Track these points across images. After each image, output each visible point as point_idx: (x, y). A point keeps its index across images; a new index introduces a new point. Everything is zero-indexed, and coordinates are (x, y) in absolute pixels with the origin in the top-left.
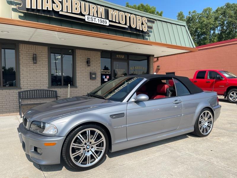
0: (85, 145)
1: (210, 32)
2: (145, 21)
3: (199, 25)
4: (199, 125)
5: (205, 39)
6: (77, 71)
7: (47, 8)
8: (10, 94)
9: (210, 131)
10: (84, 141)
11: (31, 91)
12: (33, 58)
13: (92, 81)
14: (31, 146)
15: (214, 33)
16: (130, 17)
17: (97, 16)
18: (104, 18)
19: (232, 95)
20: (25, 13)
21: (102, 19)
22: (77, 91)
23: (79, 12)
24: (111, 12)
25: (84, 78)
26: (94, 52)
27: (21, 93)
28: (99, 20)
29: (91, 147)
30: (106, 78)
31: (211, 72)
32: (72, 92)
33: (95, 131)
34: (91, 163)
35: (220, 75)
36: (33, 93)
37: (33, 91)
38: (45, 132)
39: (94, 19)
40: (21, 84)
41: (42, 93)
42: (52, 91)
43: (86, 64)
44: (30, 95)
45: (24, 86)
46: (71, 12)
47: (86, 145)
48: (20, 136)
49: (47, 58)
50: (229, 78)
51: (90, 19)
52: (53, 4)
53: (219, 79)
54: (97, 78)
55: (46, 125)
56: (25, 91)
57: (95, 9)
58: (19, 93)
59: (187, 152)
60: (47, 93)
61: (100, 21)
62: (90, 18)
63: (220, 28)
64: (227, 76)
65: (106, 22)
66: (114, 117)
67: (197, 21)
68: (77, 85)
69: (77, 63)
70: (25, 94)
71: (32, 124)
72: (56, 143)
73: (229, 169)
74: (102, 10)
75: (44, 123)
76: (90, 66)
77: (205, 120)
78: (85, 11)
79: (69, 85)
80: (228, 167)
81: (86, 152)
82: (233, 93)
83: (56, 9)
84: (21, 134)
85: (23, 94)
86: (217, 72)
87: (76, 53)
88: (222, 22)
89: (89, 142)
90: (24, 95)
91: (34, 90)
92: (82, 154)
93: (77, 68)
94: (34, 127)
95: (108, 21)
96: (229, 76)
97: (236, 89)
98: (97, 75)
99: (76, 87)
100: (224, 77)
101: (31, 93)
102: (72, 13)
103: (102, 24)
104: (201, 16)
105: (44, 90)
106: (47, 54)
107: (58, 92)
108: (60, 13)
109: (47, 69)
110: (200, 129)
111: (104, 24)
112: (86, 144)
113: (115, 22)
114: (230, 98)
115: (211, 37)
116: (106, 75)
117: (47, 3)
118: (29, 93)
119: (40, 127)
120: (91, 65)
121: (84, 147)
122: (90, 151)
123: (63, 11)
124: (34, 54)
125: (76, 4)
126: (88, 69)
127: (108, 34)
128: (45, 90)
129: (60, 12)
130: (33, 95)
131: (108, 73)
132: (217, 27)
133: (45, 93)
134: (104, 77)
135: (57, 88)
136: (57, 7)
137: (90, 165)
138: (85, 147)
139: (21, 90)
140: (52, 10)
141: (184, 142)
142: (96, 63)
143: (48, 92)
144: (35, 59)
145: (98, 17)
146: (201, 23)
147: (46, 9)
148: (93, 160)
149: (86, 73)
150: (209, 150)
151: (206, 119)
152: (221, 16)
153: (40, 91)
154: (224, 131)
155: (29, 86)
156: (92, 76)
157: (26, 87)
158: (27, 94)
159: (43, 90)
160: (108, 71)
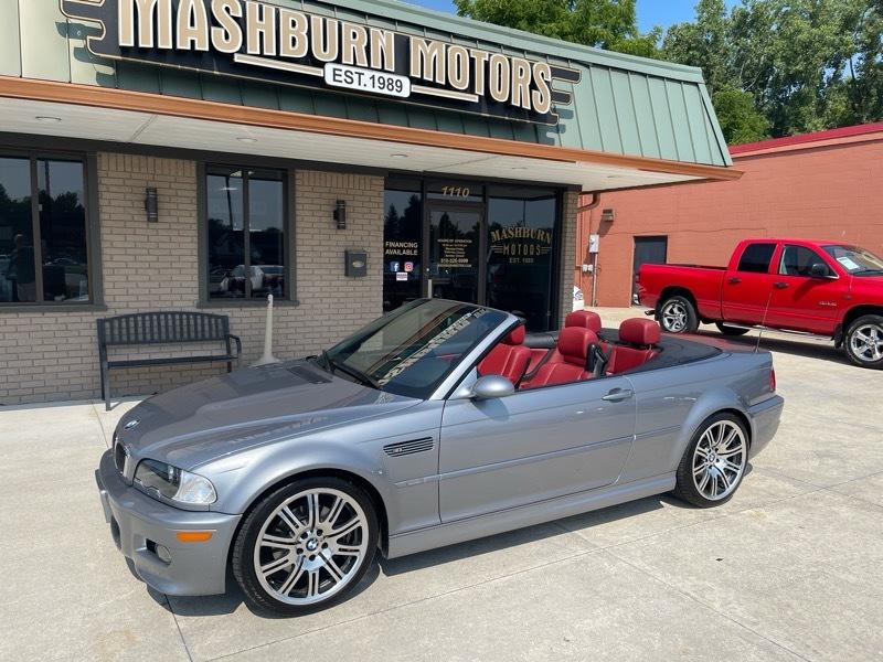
0: (301, 540)
1: (822, 75)
2: (542, 74)
3: (780, 43)
4: (694, 470)
5: (801, 99)
6: (298, 248)
7: (193, 42)
8: (70, 326)
9: (731, 487)
10: (297, 527)
11: (139, 318)
12: (146, 202)
13: (351, 283)
14: (138, 537)
15: (836, 76)
16: (487, 64)
17: (366, 65)
18: (393, 70)
19: (863, 337)
20: (116, 60)
21: (386, 76)
22: (299, 319)
23: (305, 54)
24: (420, 48)
25: (323, 272)
26: (363, 177)
27: (107, 325)
28: (373, 77)
29: (321, 544)
30: (402, 269)
31: (794, 248)
32: (281, 319)
33: (336, 497)
34: (320, 593)
35: (823, 262)
36: (148, 324)
37: (147, 318)
38: (180, 497)
39: (356, 77)
40: (107, 292)
41: (178, 323)
42: (210, 316)
43: (331, 220)
44: (136, 330)
45: (117, 299)
46: (274, 54)
47: (306, 540)
48: (105, 499)
49: (195, 201)
50: (855, 273)
51: (344, 77)
52: (213, 29)
53: (821, 277)
54: (368, 272)
55: (182, 476)
56: (119, 318)
57: (361, 42)
58: (100, 323)
59: (638, 563)
60: (196, 324)
61: (377, 84)
62: (342, 73)
63: (860, 59)
64: (849, 264)
65: (399, 84)
66: (397, 450)
67: (774, 28)
68: (299, 295)
69: (298, 218)
70: (120, 325)
71: (140, 468)
72: (211, 534)
73: (755, 628)
74: (384, 40)
75: (178, 470)
76: (344, 228)
77: (717, 450)
78: (325, 50)
79: (271, 297)
80: (755, 624)
81: (307, 559)
82: (866, 332)
83: (222, 47)
84: (106, 495)
85: (112, 328)
86: (815, 247)
87: (297, 182)
88: (870, 36)
89: (315, 531)
90: (116, 332)
91: (151, 314)
92: (293, 565)
93: (298, 236)
94: (145, 478)
95: (406, 81)
96: (856, 267)
97: (877, 317)
98: (369, 261)
99: (296, 303)
100: (840, 269)
101: (140, 324)
102: (278, 58)
103: (385, 91)
104: (789, 9)
105: (184, 313)
106: (195, 187)
107: (231, 321)
108: (238, 59)
109: (196, 239)
110: (699, 481)
111: (394, 93)
112: (304, 535)
113: (433, 84)
114: (855, 349)
115: (824, 94)
116: (402, 260)
117: (192, 24)
118: (132, 324)
119: (165, 477)
120: (348, 226)
121: (299, 546)
122: (318, 557)
123: (249, 52)
124: (147, 190)
125: (294, 24)
126: (338, 238)
127: (409, 126)
128: (188, 314)
129: (236, 56)
130: (147, 330)
131: (409, 253)
132: (849, 56)
133: (188, 325)
134: (396, 266)
135: (227, 307)
136: (227, 37)
137: (318, 597)
138: (303, 546)
139: (105, 313)
140: (207, 49)
141: (637, 524)
142: (369, 216)
143: (199, 322)
144: (151, 205)
145: (372, 66)
146: (790, 38)
147: (189, 48)
148: (326, 583)
149: (331, 255)
150: (713, 558)
151: (723, 447)
152: (868, 13)
153: (170, 317)
154: (787, 485)
155: (134, 298)
156: (352, 264)
157: (121, 305)
158: (128, 328)
159: (181, 314)
160: (411, 245)
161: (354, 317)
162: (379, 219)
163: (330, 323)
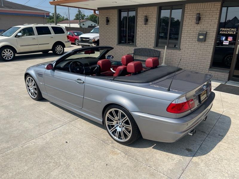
13: (200, 44)
22: (180, 54)
25: (190, 40)
30: (226, 40)
42: (156, 51)
45: (138, 44)
54: (207, 40)
58: (135, 50)
68: (181, 47)
76: (199, 23)
79: (166, 46)
99: (179, 49)
106: (156, 14)
107: (161, 53)
116: (227, 36)
120: (201, 23)
128: (151, 49)
131: (231, 33)
134: (224, 38)
139: (136, 47)
142: (211, 18)
144: (145, 20)
149: (194, 33)
155: (141, 44)
157: (139, 46)
160: (233, 29)
161: (199, 56)
162: (216, 19)
163: (190, 57)
